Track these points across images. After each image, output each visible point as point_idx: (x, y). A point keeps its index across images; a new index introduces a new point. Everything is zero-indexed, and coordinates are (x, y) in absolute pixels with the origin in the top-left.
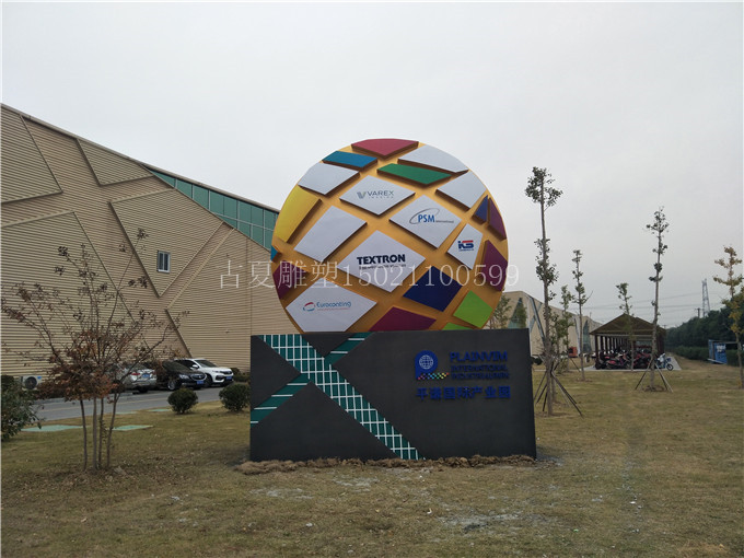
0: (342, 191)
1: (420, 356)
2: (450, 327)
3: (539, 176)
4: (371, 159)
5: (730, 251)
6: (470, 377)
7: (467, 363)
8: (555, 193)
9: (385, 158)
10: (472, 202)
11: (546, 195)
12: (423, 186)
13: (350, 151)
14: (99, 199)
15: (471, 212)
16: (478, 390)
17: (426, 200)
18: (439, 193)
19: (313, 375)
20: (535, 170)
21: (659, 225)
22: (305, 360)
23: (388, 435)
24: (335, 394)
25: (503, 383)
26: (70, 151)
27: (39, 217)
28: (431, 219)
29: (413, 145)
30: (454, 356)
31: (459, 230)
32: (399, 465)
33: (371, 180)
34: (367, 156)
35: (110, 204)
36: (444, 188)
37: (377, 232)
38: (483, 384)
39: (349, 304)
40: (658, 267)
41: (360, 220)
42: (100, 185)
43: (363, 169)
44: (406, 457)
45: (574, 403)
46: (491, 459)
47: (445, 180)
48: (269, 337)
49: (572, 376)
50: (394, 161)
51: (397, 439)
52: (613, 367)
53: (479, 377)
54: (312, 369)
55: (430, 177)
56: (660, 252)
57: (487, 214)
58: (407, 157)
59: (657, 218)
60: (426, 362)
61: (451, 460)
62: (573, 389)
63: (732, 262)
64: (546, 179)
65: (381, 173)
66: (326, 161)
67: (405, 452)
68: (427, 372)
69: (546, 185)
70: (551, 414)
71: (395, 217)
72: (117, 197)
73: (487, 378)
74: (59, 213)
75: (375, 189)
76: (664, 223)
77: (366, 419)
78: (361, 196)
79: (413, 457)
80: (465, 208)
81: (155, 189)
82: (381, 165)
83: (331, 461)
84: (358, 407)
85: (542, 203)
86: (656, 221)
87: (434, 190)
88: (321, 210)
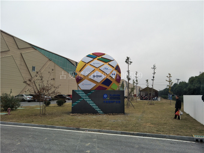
0: (90, 62)
1: (104, 95)
2: (110, 89)
3: (128, 58)
4: (96, 56)
5: (170, 74)
6: (113, 99)
7: (113, 96)
8: (131, 62)
9: (99, 56)
10: (115, 66)
11: (129, 62)
12: (106, 62)
13: (92, 54)
14: (18, 52)
15: (115, 68)
16: (115, 101)
17: (106, 65)
18: (109, 64)
19: (84, 98)
20: (127, 57)
21: (154, 68)
22: (82, 95)
23: (98, 109)
24: (88, 101)
25: (119, 100)
26: (11, 40)
27: (4, 56)
28: (107, 69)
29: (104, 54)
30: (111, 95)
31: (112, 71)
32: (100, 115)
33: (96, 61)
34: (95, 56)
35: (21, 54)
36: (110, 63)
37: (97, 71)
38: (116, 100)
39: (91, 84)
40: (154, 77)
41: (94, 68)
42: (19, 49)
43: (94, 58)
44: (101, 113)
45: (133, 106)
46: (116, 114)
47: (110, 61)
48: (76, 90)
49: (134, 101)
50: (100, 57)
51: (99, 110)
52: (144, 99)
53: (115, 99)
54: (84, 97)
55: (107, 61)
56: (154, 74)
57: (118, 69)
58: (103, 56)
59: (154, 66)
60: (106, 96)
61: (109, 114)
62: (134, 104)
63: (170, 77)
64: (129, 59)
65: (98, 59)
66: (87, 56)
67: (101, 112)
68: (105, 98)
69: (129, 60)
70: (128, 108)
71: (100, 68)
72: (23, 52)
73: (116, 99)
74: (8, 56)
75: (97, 62)
76: (155, 67)
77: (94, 106)
78: (94, 64)
79: (102, 113)
80: (113, 67)
81: (32, 50)
82: (98, 58)
83: (87, 114)
84: (92, 104)
85: (128, 64)
86: (154, 67)
87: (108, 63)
88: (86, 66)
